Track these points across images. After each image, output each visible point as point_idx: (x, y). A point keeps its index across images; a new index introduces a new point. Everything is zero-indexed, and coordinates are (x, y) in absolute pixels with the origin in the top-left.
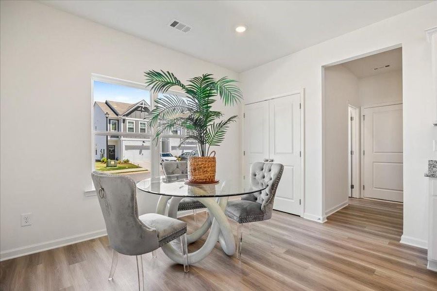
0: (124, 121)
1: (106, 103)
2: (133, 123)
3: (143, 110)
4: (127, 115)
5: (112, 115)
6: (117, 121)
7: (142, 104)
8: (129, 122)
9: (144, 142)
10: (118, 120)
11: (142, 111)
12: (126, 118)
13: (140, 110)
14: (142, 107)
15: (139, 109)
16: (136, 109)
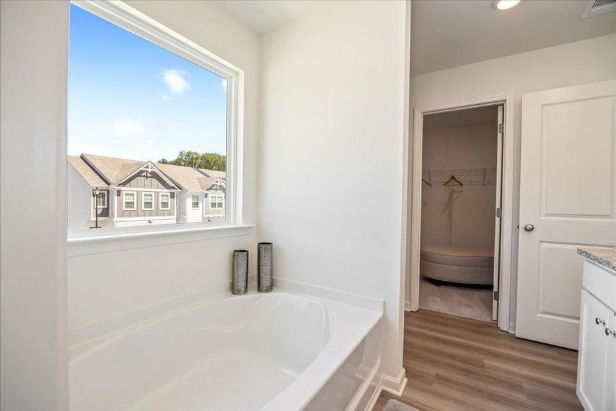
0: (119, 193)
1: (82, 157)
2: (132, 195)
3: (149, 175)
4: (124, 184)
5: (97, 183)
6: (106, 192)
7: (147, 167)
8: (127, 194)
9: (149, 222)
10: (108, 191)
11: (147, 177)
12: (123, 188)
13: (144, 176)
14: (147, 172)
15: (143, 174)
16: (139, 175)
